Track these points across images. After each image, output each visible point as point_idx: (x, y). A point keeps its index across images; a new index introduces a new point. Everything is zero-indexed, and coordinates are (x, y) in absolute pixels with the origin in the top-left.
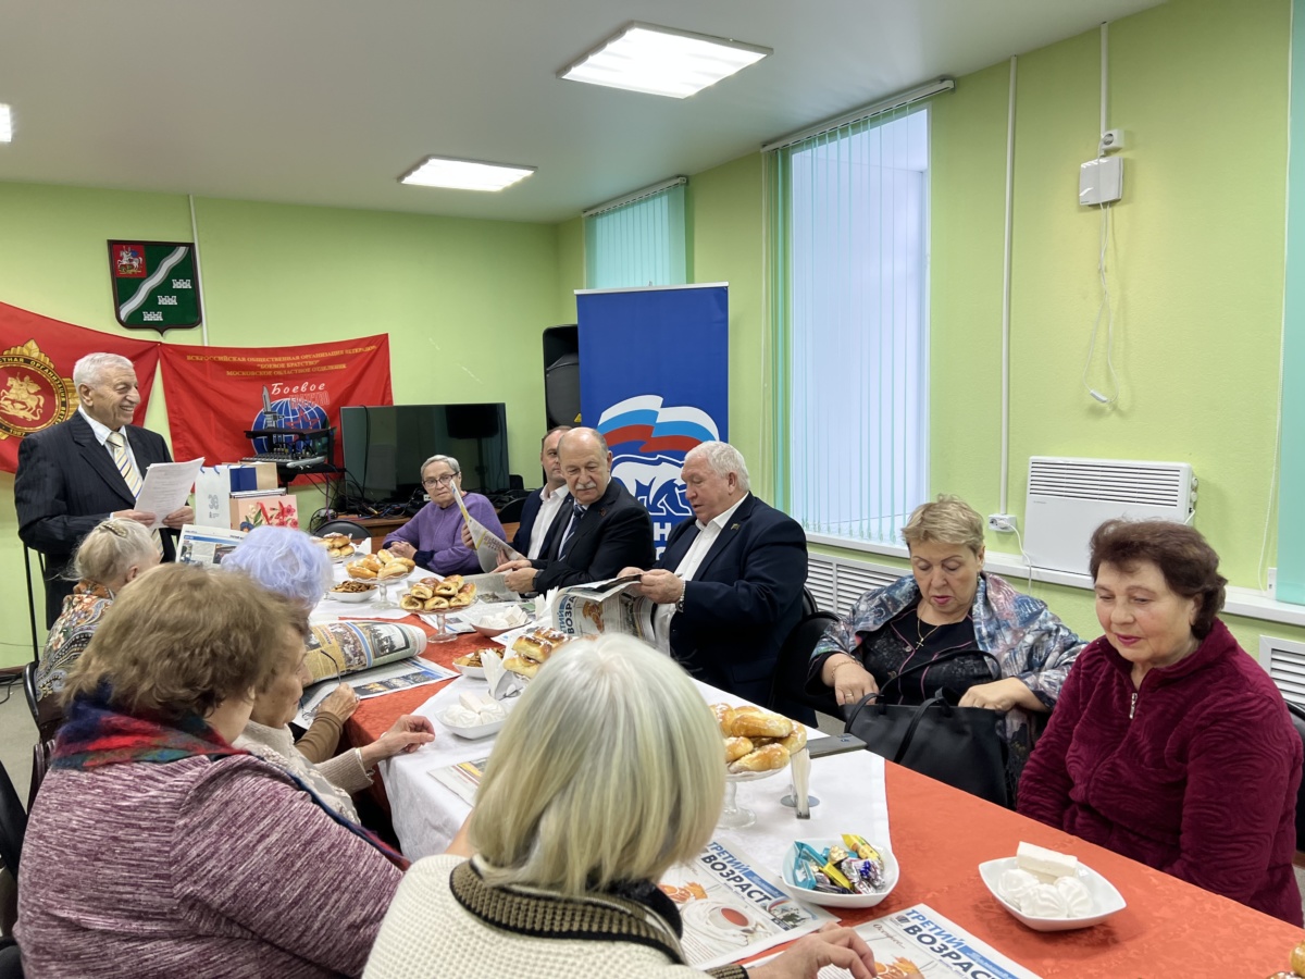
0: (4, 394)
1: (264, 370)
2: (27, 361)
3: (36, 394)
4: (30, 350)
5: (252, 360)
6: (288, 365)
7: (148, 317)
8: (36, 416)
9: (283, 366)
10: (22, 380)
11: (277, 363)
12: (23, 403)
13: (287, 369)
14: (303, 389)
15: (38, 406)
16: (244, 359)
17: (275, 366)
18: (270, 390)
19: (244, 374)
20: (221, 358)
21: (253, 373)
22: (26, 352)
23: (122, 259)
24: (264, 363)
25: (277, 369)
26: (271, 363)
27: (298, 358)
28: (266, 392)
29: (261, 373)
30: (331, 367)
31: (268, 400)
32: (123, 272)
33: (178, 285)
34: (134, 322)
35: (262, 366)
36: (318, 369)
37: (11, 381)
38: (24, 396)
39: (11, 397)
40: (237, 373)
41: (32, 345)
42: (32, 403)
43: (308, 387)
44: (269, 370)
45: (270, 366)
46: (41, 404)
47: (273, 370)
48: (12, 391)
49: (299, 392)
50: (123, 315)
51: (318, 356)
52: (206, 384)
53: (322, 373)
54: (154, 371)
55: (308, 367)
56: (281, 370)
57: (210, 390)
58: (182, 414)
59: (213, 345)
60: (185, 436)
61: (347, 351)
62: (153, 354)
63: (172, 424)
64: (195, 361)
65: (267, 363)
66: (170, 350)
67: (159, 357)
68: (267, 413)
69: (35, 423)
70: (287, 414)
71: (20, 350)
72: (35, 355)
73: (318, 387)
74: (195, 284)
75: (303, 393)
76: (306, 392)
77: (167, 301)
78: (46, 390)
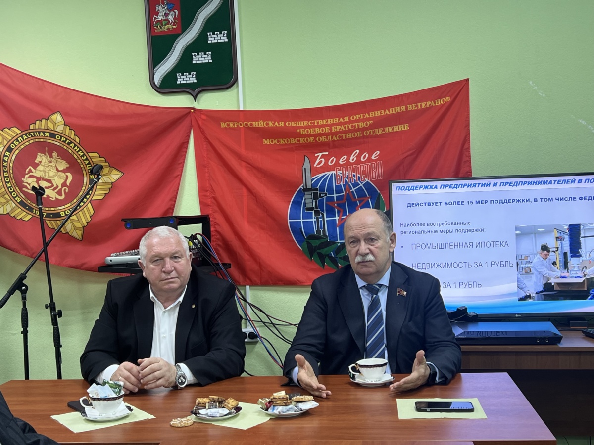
0: (30, 171)
1: (305, 136)
2: (52, 135)
3: (64, 171)
4: (54, 123)
5: (293, 124)
6: (334, 130)
7: (182, 79)
8: (61, 195)
9: (327, 130)
10: (51, 156)
11: (322, 126)
12: (49, 181)
13: (332, 134)
14: (353, 158)
15: (64, 185)
16: (282, 124)
17: (318, 130)
18: (312, 162)
19: (282, 142)
20: (255, 124)
21: (293, 141)
22: (50, 125)
23: (157, 14)
24: (305, 127)
25: (320, 135)
26: (315, 127)
27: (347, 119)
28: (307, 165)
29: (302, 140)
30: (389, 129)
31: (308, 174)
32: (158, 29)
33: (215, 38)
34: (168, 86)
35: (303, 132)
36: (370, 132)
37: (41, 158)
38: (52, 173)
39: (37, 173)
40: (275, 142)
41: (58, 117)
42: (58, 181)
43: (359, 157)
44: (310, 136)
45: (311, 131)
46: (68, 183)
47: (315, 136)
48: (40, 168)
49: (348, 163)
50: (157, 80)
51: (372, 114)
52: (239, 157)
53: (376, 136)
54: (187, 142)
55: (359, 129)
56: (326, 134)
57: (244, 164)
58: (213, 191)
59: (248, 108)
60: (217, 219)
61: (410, 107)
62: (186, 122)
63: (203, 204)
64: (228, 129)
65: (309, 127)
66: (204, 117)
67: (191, 126)
68: (306, 190)
69: (58, 203)
70: (330, 191)
71: (46, 124)
72: (60, 128)
73: (370, 155)
74: (231, 36)
75: (352, 164)
76: (356, 163)
77: (202, 59)
78: (74, 167)
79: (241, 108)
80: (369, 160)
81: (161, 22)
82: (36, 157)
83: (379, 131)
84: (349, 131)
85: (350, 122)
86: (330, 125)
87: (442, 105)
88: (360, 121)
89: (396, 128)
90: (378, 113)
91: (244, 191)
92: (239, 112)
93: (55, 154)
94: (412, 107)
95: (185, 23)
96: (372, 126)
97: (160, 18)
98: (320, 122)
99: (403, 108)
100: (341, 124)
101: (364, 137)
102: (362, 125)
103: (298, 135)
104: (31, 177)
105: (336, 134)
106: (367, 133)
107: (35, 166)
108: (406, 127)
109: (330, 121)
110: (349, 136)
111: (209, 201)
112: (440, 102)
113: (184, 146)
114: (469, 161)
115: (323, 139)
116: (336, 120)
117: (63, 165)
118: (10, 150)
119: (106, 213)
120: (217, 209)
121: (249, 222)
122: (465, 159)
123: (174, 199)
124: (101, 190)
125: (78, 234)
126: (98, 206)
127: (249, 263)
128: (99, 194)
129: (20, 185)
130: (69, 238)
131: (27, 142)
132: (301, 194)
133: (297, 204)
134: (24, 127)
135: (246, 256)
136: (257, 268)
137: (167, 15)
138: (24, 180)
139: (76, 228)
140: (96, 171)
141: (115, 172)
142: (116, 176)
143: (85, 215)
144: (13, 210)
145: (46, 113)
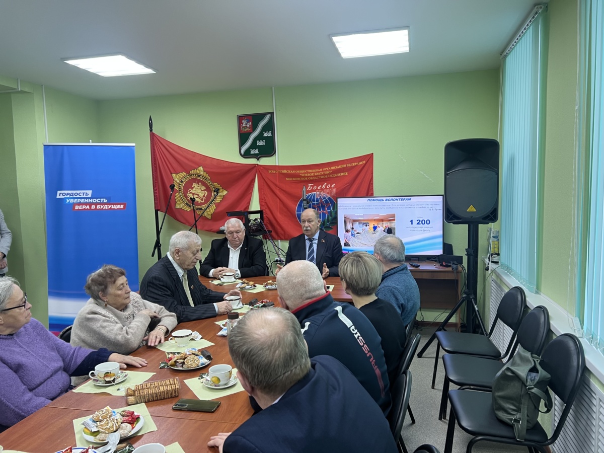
0: (190, 190)
1: (304, 177)
2: (199, 176)
3: (204, 190)
4: (200, 171)
5: (298, 172)
6: (316, 174)
7: (253, 152)
8: (202, 200)
10: (199, 184)
11: (311, 173)
12: (198, 195)
14: (324, 187)
15: (204, 196)
16: (294, 172)
18: (306, 188)
19: (294, 179)
20: (283, 171)
21: (298, 179)
22: (198, 172)
23: (242, 124)
25: (310, 176)
26: (307, 173)
28: (304, 189)
29: (302, 179)
30: (339, 175)
31: (305, 193)
32: (243, 131)
33: (267, 134)
34: (247, 155)
35: (303, 175)
36: (331, 176)
37: (195, 185)
38: (199, 191)
39: (193, 192)
40: (291, 179)
41: (201, 168)
42: (201, 195)
43: (326, 186)
44: (306, 177)
45: (306, 175)
46: (205, 196)
47: (308, 177)
48: (194, 189)
49: (321, 189)
50: (242, 152)
51: (332, 168)
52: (276, 185)
53: (334, 177)
54: (255, 179)
55: (326, 174)
56: (312, 176)
57: (278, 188)
58: (265, 200)
59: (280, 165)
60: (266, 211)
61: (348, 165)
62: (254, 170)
63: (261, 205)
64: (272, 173)
65: (305, 173)
66: (262, 168)
67: (257, 172)
68: (304, 200)
69: (202, 204)
70: (314, 201)
71: (196, 171)
72: (202, 173)
73: (331, 186)
74: (273, 134)
75: (323, 189)
76: (325, 189)
77: (261, 143)
78: (208, 189)
79: (277, 165)
80: (331, 187)
81: (244, 127)
82: (192, 185)
83: (335, 175)
84: (322, 175)
85: (322, 171)
86: (314, 173)
87: (362, 164)
88: (327, 171)
89: (342, 174)
90: (334, 168)
91: (278, 200)
92: (276, 166)
93: (200, 183)
94: (349, 165)
95: (254, 128)
96: (331, 173)
97: (244, 125)
98: (310, 171)
99: (345, 166)
100: (318, 172)
101: (328, 178)
102: (327, 172)
103: (301, 177)
104: (191, 193)
105: (316, 176)
106: (329, 176)
107: (192, 188)
108: (347, 174)
109: (314, 171)
110: (322, 177)
111: (263, 204)
112: (361, 163)
113: (253, 180)
114: (373, 189)
115: (311, 178)
116: (317, 170)
117: (203, 188)
118: (182, 182)
119: (221, 209)
120: (266, 207)
121: (280, 213)
122: (371, 188)
123: (249, 203)
124: (219, 199)
125: (209, 217)
126: (217, 205)
127: (280, 230)
128: (218, 200)
129: (186, 196)
130: (206, 219)
131: (189, 178)
132: (301, 202)
133: (300, 206)
134: (188, 172)
135: (278, 228)
136: (283, 233)
137: (246, 124)
138: (188, 194)
139: (208, 215)
140: (217, 191)
141: (225, 191)
142: (225, 193)
143: (212, 209)
144: (183, 207)
145: (196, 166)
